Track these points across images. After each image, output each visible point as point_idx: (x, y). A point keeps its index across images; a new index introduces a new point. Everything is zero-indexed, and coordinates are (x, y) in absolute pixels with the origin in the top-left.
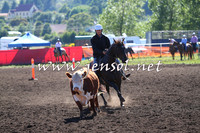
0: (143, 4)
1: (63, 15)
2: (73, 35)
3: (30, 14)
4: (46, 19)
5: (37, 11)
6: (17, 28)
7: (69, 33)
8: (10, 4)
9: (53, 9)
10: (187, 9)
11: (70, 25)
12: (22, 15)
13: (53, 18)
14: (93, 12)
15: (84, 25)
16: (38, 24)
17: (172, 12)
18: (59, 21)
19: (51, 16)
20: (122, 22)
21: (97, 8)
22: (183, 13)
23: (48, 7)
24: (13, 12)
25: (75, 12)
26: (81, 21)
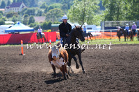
0: (98, 2)
1: (43, 10)
2: (50, 24)
3: (20, 9)
4: (31, 13)
5: (25, 7)
6: (11, 19)
7: (47, 23)
8: (6, 3)
9: (36, 6)
10: (129, 6)
11: (48, 17)
12: (14, 10)
13: (36, 12)
14: (64, 8)
15: (57, 17)
16: (25, 16)
17: (118, 8)
18: (40, 14)
19: (34, 11)
20: (84, 15)
21: (67, 5)
22: (126, 8)
23: (33, 4)
24: (8, 8)
25: (51, 8)
26: (56, 14)
